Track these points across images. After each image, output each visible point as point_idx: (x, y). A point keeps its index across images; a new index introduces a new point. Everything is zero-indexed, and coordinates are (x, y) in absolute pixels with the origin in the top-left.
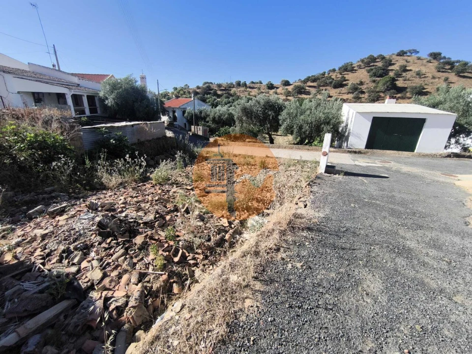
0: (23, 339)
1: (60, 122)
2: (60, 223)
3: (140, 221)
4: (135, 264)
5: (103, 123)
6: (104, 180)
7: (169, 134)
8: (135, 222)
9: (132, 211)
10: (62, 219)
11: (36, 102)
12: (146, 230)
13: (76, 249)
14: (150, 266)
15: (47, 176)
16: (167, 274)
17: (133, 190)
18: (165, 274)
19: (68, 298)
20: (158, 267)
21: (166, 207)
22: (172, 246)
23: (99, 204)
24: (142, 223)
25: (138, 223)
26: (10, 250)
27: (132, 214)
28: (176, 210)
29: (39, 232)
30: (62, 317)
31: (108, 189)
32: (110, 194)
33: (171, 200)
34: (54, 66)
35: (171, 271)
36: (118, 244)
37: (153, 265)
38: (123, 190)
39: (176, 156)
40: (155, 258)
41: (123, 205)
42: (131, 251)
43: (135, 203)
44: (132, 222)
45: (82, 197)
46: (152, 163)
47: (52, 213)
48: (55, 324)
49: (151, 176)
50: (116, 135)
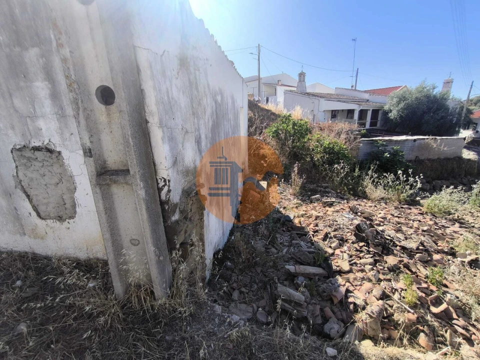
0: (296, 273)
1: (348, 134)
2: (328, 213)
3: (397, 243)
4: (380, 280)
5: (379, 136)
6: (367, 190)
7: (468, 155)
8: (391, 241)
9: (390, 229)
10: (330, 210)
11: (332, 118)
12: (402, 255)
13: (335, 237)
14: (397, 293)
15: (327, 175)
16: (416, 316)
17: (396, 209)
18: (413, 314)
19: (324, 269)
20: (407, 300)
21: (437, 244)
22: (432, 291)
23: (360, 209)
24: (400, 246)
25: (394, 243)
26: (298, 217)
27: (390, 232)
28: (453, 254)
29: (315, 213)
30: (317, 278)
31: (369, 200)
32: (371, 205)
33: (447, 239)
34: (352, 87)
35: (422, 317)
36: (369, 252)
37: (400, 294)
38: (384, 205)
39: (474, 186)
40: (406, 290)
41: (382, 220)
42: (380, 265)
43: (395, 223)
44: (388, 239)
45: (347, 199)
46: (428, 187)
47: (325, 203)
48: (312, 278)
49: (421, 201)
50: (393, 148)
